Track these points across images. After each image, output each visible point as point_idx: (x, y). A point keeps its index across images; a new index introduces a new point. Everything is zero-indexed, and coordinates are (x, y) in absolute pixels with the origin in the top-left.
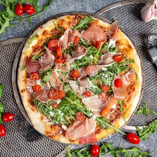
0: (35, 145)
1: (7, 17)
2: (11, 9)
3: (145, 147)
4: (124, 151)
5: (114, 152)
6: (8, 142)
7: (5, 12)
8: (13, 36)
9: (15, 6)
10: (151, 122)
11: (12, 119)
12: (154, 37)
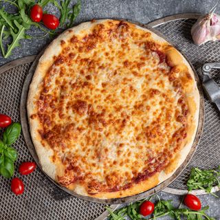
0: (65, 204)
6: (27, 201)
7: (17, 17)
8: (31, 52)
11: (33, 170)
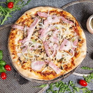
1: (8, 11)
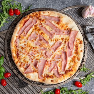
2: (6, 12)
3: (85, 89)
4: (74, 91)
5: (68, 92)
6: (8, 89)
7: (3, 14)
8: (8, 28)
9: (8, 10)
10: (88, 75)
12: (89, 27)
